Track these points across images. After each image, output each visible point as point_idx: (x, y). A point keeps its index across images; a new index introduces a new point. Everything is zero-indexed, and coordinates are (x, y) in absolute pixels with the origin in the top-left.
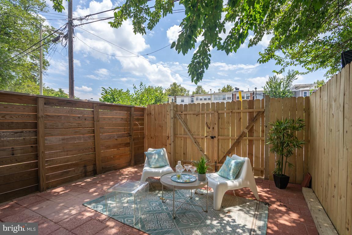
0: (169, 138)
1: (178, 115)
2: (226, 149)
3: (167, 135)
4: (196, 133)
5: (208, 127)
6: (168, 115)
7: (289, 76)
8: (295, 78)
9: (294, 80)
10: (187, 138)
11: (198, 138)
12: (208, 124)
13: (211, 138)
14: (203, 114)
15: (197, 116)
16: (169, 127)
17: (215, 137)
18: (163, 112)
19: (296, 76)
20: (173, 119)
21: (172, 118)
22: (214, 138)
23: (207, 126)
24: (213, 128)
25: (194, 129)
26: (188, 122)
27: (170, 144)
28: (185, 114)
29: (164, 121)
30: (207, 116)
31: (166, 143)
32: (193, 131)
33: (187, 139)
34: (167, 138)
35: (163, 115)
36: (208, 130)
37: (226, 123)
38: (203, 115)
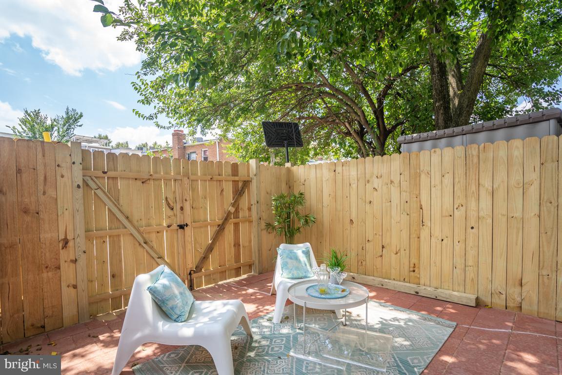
0: (71, 244)
1: (92, 179)
2: (203, 244)
3: (62, 237)
4: (144, 223)
5: (169, 207)
6: (62, 176)
7: (68, 118)
8: (78, 124)
9: (76, 127)
10: (119, 236)
11: (149, 233)
12: (168, 199)
13: (180, 228)
14: (158, 179)
15: (143, 182)
16: (66, 213)
17: (187, 225)
18: (40, 168)
19: (79, 120)
20: (81, 190)
21: (79, 186)
22: (185, 227)
23: (168, 204)
24: (182, 208)
25: (137, 213)
26: (121, 198)
27: (72, 261)
28: (113, 178)
29: (44, 193)
30: (166, 185)
31: (58, 259)
32: (135, 218)
33: (120, 241)
34: (61, 245)
35: (41, 178)
36: (170, 213)
37: (202, 198)
38: (157, 182)
